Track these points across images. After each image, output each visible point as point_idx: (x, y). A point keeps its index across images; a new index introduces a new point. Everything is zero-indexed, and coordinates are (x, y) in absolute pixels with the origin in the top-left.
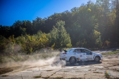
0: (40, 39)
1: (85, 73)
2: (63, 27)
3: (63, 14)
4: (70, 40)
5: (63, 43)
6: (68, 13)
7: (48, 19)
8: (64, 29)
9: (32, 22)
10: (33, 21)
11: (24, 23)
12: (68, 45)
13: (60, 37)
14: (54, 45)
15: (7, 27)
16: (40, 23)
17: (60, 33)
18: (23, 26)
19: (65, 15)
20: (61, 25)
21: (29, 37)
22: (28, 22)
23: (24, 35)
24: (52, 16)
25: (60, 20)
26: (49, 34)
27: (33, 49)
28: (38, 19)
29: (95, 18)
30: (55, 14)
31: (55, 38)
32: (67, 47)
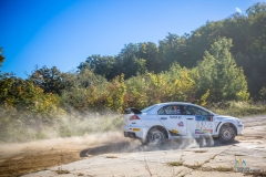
0: (177, 81)
2: (227, 52)
3: (227, 22)
5: (228, 90)
6: (241, 20)
7: (193, 36)
8: (229, 58)
9: (158, 45)
10: (161, 43)
11: (141, 49)
12: (239, 94)
13: (220, 76)
14: (206, 95)
15: (110, 58)
16: (175, 46)
17: (220, 67)
18: (140, 55)
19: (233, 23)
20: (224, 47)
21: (154, 77)
22: (150, 45)
23: (142, 73)
24: (202, 30)
25: (222, 36)
26: (194, 70)
28: (171, 37)
30: (208, 24)
31: (209, 78)
32: (236, 99)
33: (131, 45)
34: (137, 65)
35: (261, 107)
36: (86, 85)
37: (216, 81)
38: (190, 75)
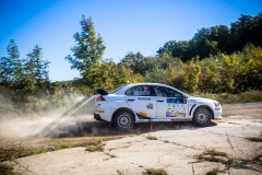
0: (251, 61)
9: (230, 27)
10: (233, 25)
15: (184, 43)
16: (248, 27)
18: (212, 37)
21: (227, 58)
22: (222, 28)
23: (215, 54)
27: (236, 82)
28: (243, 19)
33: (204, 30)
34: (210, 48)
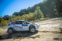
1: (50, 29)
2: (39, 9)
3: (39, 4)
4: (43, 15)
5: (40, 16)
6: (41, 3)
7: (33, 7)
8: (40, 10)
10: (27, 9)
12: (42, 17)
13: (38, 14)
14: (36, 18)
16: (30, 9)
17: (38, 12)
22: (25, 9)
23: (24, 14)
24: (35, 6)
25: (38, 6)
26: (34, 13)
28: (29, 7)
29: (54, 3)
30: (36, 4)
31: (36, 14)
32: (41, 18)
33: (22, 9)
35: (46, 19)
36: (13, 18)
37: (38, 15)
38: (33, 14)
